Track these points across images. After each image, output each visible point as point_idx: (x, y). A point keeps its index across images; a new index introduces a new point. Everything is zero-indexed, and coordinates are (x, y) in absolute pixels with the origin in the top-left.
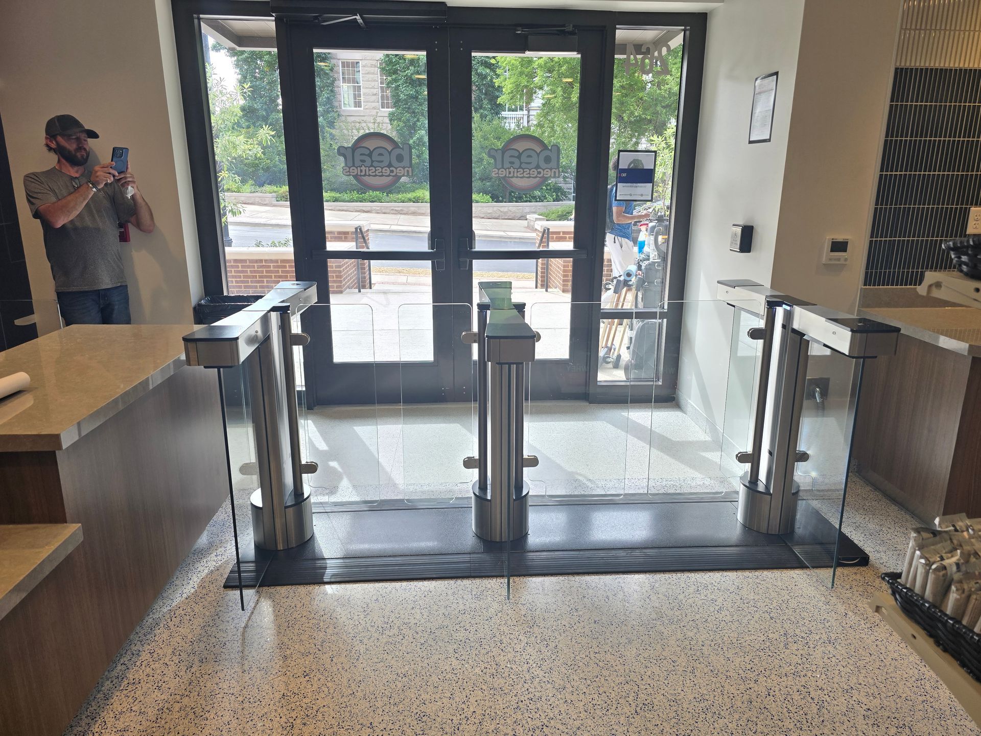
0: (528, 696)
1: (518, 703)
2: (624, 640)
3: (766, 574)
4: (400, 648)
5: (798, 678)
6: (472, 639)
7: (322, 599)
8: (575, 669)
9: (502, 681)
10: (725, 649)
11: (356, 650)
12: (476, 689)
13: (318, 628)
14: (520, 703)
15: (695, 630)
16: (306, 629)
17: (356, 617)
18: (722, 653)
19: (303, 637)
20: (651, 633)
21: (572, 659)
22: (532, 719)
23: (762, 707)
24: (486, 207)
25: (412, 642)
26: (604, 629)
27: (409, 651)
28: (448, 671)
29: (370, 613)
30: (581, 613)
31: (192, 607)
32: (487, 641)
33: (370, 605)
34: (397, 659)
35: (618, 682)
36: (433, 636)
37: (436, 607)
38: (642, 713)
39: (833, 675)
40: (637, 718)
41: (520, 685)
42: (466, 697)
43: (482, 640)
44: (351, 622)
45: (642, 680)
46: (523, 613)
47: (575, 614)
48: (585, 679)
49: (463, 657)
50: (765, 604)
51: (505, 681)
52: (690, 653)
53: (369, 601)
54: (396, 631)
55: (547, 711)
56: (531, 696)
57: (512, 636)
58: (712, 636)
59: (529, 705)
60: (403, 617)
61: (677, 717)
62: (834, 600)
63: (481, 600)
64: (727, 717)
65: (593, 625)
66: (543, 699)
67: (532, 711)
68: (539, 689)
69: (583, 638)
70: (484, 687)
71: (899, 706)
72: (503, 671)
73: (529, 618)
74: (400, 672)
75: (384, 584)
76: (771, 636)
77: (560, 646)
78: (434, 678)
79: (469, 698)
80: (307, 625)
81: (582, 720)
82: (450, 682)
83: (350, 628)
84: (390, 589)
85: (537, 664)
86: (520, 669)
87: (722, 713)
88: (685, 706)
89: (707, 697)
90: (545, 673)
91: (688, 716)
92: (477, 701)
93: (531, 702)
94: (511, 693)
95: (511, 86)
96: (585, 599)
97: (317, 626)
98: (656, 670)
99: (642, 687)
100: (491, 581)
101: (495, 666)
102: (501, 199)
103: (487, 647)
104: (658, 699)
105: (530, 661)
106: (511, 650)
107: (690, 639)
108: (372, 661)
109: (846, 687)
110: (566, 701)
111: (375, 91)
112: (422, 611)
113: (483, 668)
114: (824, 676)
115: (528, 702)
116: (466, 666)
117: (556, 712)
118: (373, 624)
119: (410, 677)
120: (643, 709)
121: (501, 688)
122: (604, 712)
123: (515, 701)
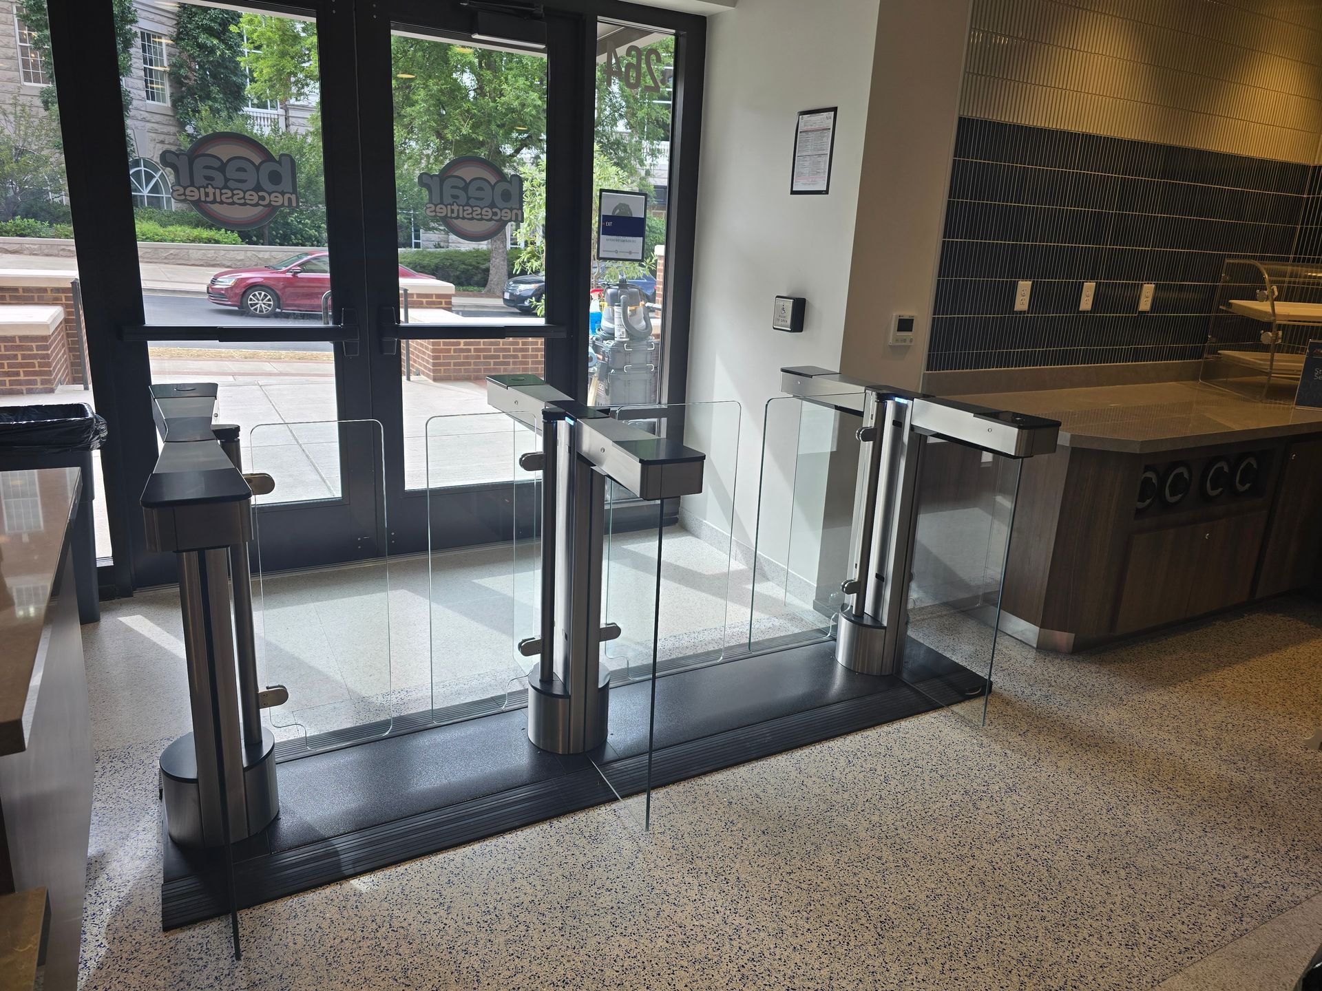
0: (746, 958)
1: (739, 971)
2: (809, 847)
3: (905, 724)
4: (533, 944)
5: (1008, 841)
6: (625, 901)
7: (359, 904)
8: (779, 902)
9: (700, 947)
10: (920, 826)
11: (467, 968)
12: (675, 969)
13: (382, 952)
14: (743, 970)
15: (877, 812)
16: (363, 958)
17: (434, 918)
18: (920, 833)
19: (364, 973)
20: (833, 829)
21: (767, 890)
22: (770, 985)
23: (997, 885)
24: (233, 251)
25: (544, 931)
26: (780, 840)
27: (549, 944)
28: (621, 956)
29: (452, 905)
30: (740, 825)
31: (121, 979)
32: (648, 898)
33: (444, 893)
34: (538, 961)
35: (836, 903)
36: (568, 913)
37: (546, 870)
38: (887, 934)
39: (1037, 828)
40: (885, 941)
41: (728, 946)
42: (670, 985)
43: (639, 898)
44: (431, 927)
45: (861, 892)
46: (670, 845)
47: (734, 828)
48: (798, 911)
49: (629, 930)
50: (926, 761)
51: (705, 946)
52: (889, 842)
53: (438, 887)
54: (509, 921)
55: (782, 968)
56: (749, 955)
57: (676, 882)
58: (898, 815)
59: (754, 968)
60: (506, 897)
61: (925, 927)
62: (985, 741)
63: (603, 842)
64: (972, 908)
65: (763, 838)
66: (767, 954)
67: (763, 975)
68: (753, 942)
69: (762, 858)
70: (685, 964)
71: (1111, 844)
72: (693, 932)
73: (682, 850)
74: (554, 980)
75: (445, 855)
76: (954, 798)
77: (742, 877)
78: (609, 972)
79: (674, 985)
80: (361, 953)
81: (827, 966)
82: (633, 971)
83: (435, 937)
84: (458, 860)
85: (730, 909)
86: (713, 923)
87: (964, 905)
88: (925, 910)
89: (938, 891)
90: (747, 919)
91: (934, 920)
92: (686, 986)
93: (755, 963)
94: (723, 959)
95: (268, 70)
96: (734, 806)
97: (379, 949)
98: (867, 874)
99: (866, 901)
100: (600, 812)
101: (679, 930)
102: (254, 239)
103: (652, 906)
104: (891, 910)
105: (719, 908)
106: (686, 900)
107: (878, 824)
108: (501, 976)
109: (1056, 838)
110: (795, 948)
111: (10, 52)
112: (531, 880)
113: (665, 937)
114: (1030, 832)
115: (750, 964)
116: (642, 941)
117: (793, 967)
118: (467, 920)
119: (574, 982)
120: (884, 929)
121: (706, 958)
122: (846, 947)
123: (735, 970)
